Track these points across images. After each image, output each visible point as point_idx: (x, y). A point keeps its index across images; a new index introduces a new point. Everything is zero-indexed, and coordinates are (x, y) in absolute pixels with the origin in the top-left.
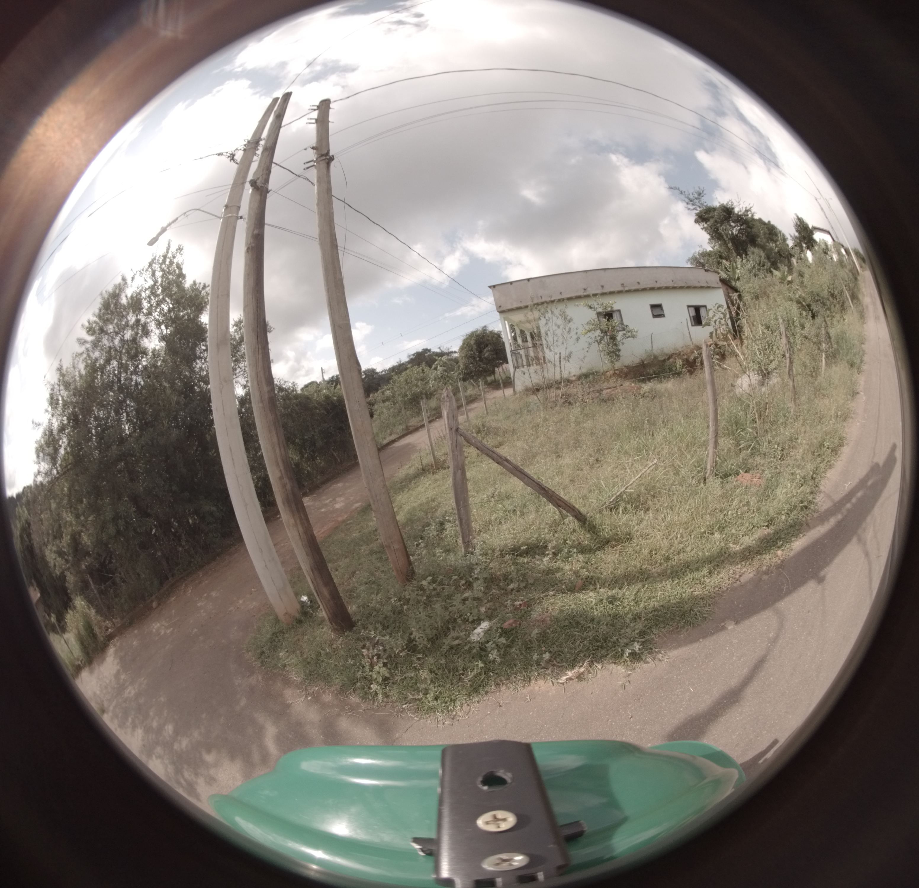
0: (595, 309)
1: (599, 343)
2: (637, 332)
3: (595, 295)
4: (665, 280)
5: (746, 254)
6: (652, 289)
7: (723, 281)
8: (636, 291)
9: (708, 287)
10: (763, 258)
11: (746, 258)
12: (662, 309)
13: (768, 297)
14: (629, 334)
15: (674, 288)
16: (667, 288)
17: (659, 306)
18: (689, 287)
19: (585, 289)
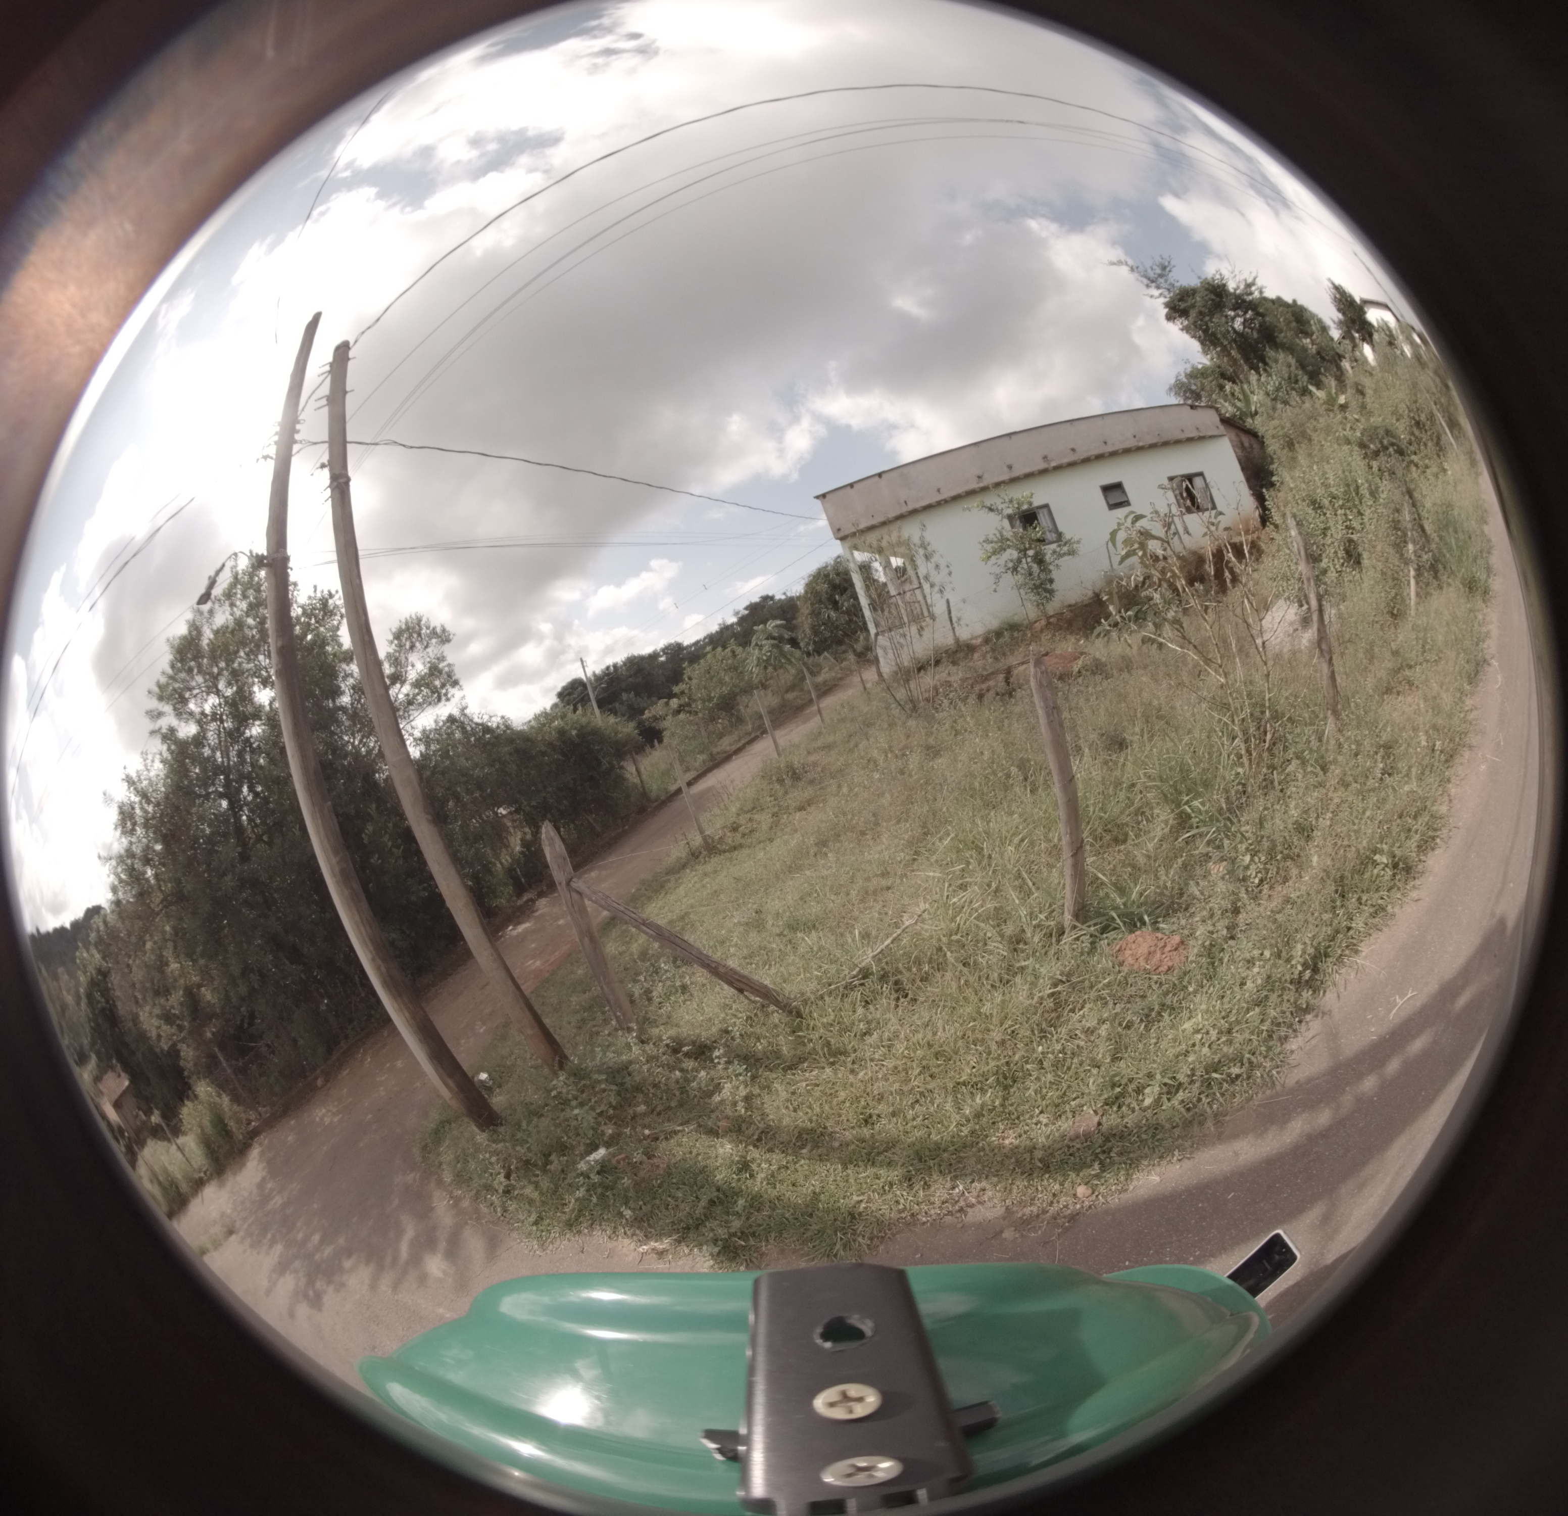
0: (999, 512)
1: (1015, 570)
2: (1078, 542)
3: (998, 485)
4: (1121, 438)
5: (1266, 364)
6: (1100, 457)
7: (1225, 421)
8: (1072, 465)
9: (1202, 438)
10: (1293, 368)
11: (1265, 370)
12: (1124, 492)
13: (1310, 440)
14: (1065, 549)
15: (1140, 449)
16: (1127, 451)
17: (1118, 486)
18: (1166, 444)
19: (979, 477)
